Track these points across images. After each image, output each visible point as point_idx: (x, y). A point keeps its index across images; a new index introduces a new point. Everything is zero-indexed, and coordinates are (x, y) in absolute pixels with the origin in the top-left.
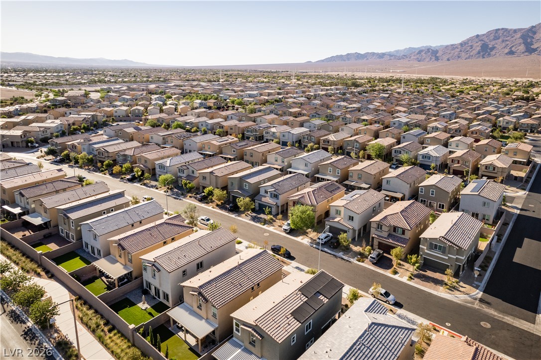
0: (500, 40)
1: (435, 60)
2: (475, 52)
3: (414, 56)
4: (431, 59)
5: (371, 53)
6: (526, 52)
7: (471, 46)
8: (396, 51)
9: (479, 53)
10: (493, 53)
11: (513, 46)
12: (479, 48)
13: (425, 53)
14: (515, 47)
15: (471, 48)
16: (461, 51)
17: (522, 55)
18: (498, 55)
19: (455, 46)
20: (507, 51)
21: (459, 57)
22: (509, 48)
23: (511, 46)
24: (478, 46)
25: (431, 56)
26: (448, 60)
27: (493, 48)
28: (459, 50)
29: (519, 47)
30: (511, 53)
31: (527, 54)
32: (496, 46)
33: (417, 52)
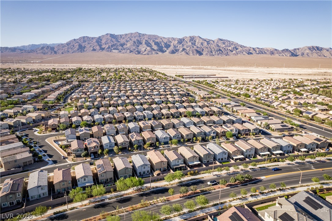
0: (87, 43)
1: (55, 53)
2: (76, 49)
3: (39, 50)
4: (51, 52)
5: (4, 48)
6: (100, 50)
7: (73, 45)
8: (22, 46)
9: (78, 49)
10: (85, 49)
11: (94, 46)
12: (78, 47)
13: (46, 49)
14: (95, 46)
15: (74, 47)
16: (68, 48)
17: (99, 51)
18: (88, 51)
19: (64, 45)
20: (92, 49)
21: (68, 52)
22: (92, 47)
23: (93, 46)
24: (77, 45)
25: (51, 51)
26: (63, 53)
27: (85, 47)
28: (67, 47)
29: (97, 47)
30: (94, 50)
31: (101, 50)
32: (85, 46)
33: (40, 48)
